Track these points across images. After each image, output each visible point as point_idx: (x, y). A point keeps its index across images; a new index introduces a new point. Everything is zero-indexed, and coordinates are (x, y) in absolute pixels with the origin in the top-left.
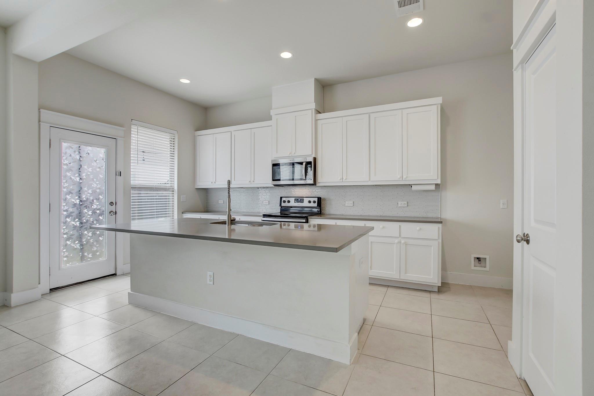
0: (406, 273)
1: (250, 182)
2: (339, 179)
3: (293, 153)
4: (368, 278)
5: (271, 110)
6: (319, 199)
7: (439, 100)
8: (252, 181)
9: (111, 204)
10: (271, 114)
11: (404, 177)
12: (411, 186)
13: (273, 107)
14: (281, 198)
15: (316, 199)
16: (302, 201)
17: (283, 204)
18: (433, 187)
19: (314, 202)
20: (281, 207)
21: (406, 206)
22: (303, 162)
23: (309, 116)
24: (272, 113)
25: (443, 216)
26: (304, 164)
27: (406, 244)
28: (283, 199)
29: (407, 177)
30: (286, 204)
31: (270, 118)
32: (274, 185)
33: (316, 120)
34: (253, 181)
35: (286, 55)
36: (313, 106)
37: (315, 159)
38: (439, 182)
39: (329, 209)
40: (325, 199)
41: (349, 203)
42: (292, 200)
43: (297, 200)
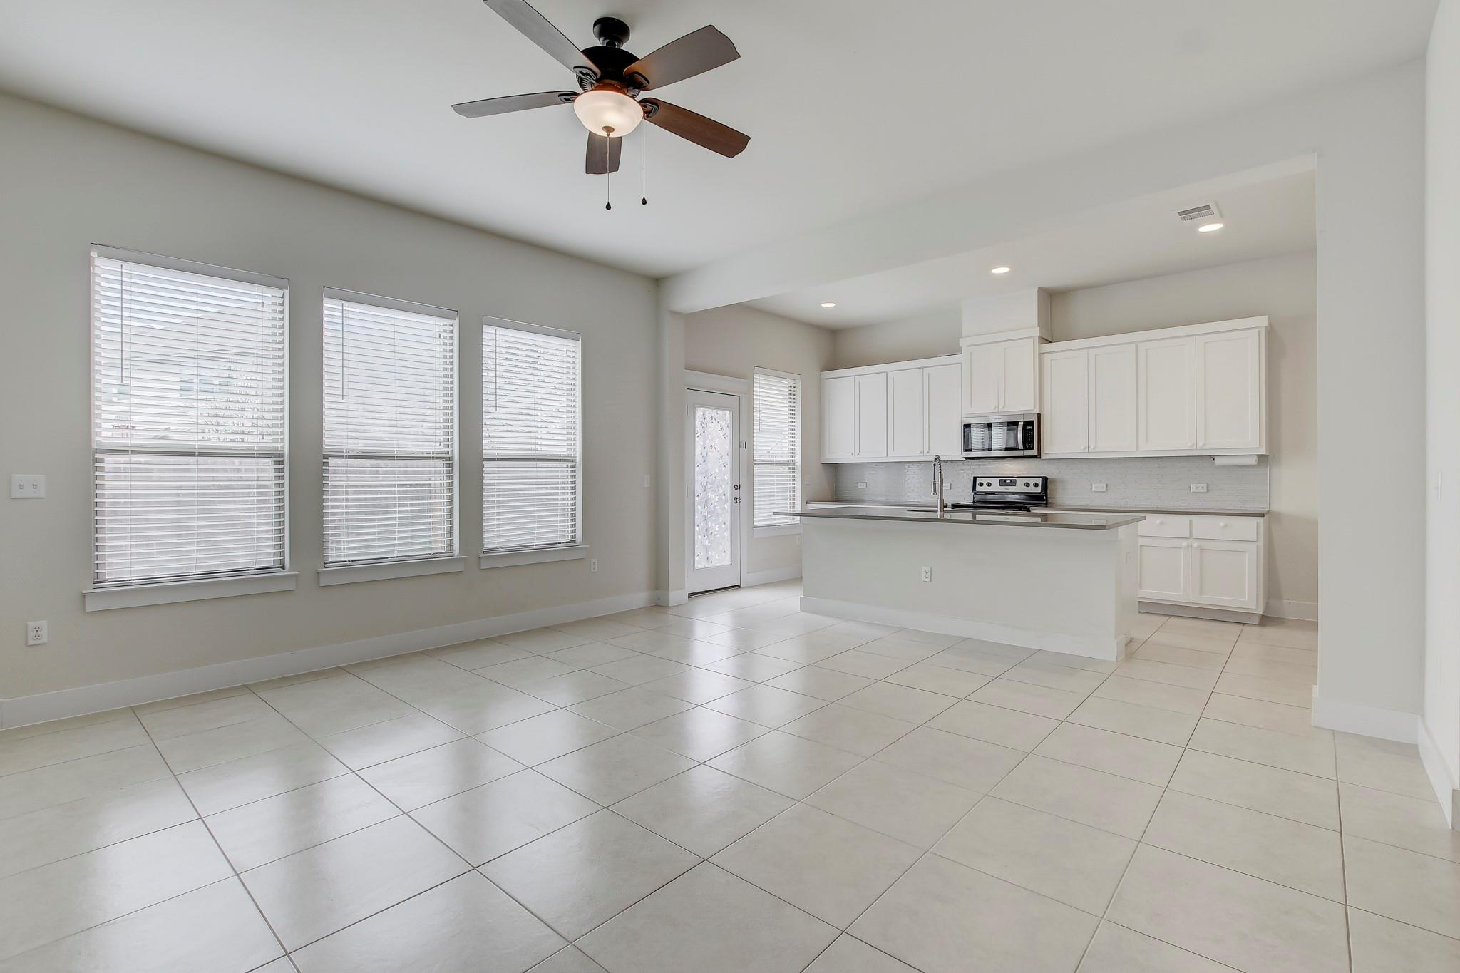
0: (1201, 594)
1: (921, 453)
2: (1082, 447)
3: (1000, 407)
4: (1137, 603)
5: (961, 339)
6: (1045, 480)
7: (1263, 321)
8: (925, 452)
9: (736, 488)
10: (960, 345)
11: (1200, 444)
12: (1213, 458)
13: (964, 334)
14: (975, 479)
15: (1039, 481)
16: (1013, 483)
17: (978, 489)
18: (1253, 461)
19: (1036, 485)
20: (975, 493)
21: (1205, 490)
22: (1018, 422)
23: (1026, 349)
24: (963, 343)
25: (1275, 508)
26: (1021, 424)
27: (1202, 549)
28: (978, 480)
29: (1204, 445)
30: (985, 488)
31: (958, 352)
32: (965, 458)
33: (1041, 354)
34: (928, 452)
35: (1000, 270)
36: (1037, 332)
37: (1039, 416)
38: (1263, 451)
39: (1059, 496)
40: (1054, 481)
41: (1099, 487)
42: (995, 482)
43: (1003, 482)
